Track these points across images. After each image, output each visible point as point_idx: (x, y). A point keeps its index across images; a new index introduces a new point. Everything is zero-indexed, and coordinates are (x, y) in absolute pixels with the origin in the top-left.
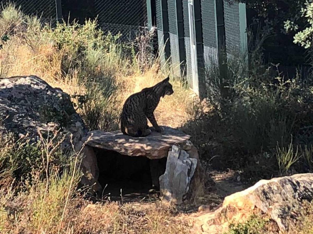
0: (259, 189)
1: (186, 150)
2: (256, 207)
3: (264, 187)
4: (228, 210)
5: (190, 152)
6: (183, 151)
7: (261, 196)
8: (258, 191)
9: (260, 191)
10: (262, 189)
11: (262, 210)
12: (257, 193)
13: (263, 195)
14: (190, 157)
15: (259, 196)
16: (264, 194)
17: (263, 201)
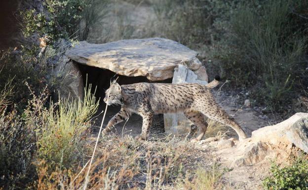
0: (298, 124)
1: (193, 70)
2: (294, 145)
3: (305, 121)
4: (260, 149)
5: (197, 72)
6: (190, 71)
7: (300, 133)
8: (297, 127)
9: (300, 127)
10: (302, 124)
11: (302, 149)
12: (296, 129)
13: (303, 131)
14: (198, 79)
15: (298, 133)
16: (305, 131)
17: (303, 139)
